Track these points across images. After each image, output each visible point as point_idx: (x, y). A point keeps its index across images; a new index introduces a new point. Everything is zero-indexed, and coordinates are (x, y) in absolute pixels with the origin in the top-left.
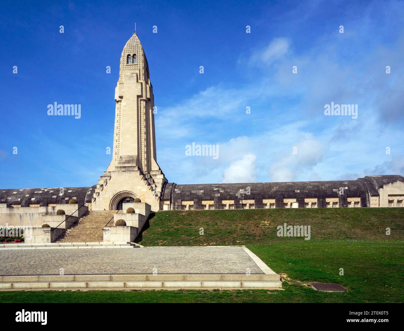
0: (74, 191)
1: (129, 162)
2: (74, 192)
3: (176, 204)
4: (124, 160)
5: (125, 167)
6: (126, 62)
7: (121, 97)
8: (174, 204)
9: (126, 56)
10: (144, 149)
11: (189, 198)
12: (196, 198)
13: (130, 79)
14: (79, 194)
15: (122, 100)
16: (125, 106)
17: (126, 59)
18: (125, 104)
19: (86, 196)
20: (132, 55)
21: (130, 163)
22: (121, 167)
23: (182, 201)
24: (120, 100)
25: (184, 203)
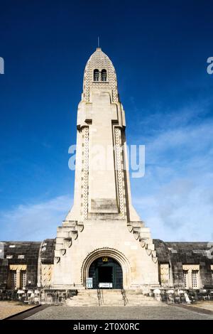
0: (19, 246)
1: (106, 207)
2: (19, 248)
3: (176, 268)
4: (99, 205)
5: (103, 214)
6: (93, 78)
7: (89, 121)
8: (173, 268)
9: (93, 70)
10: (122, 192)
11: (193, 260)
12: (202, 261)
13: (100, 99)
14: (27, 251)
15: (90, 126)
16: (95, 133)
17: (93, 75)
18: (95, 130)
19: (40, 254)
20: (100, 70)
21: (109, 208)
22: (97, 213)
23: (183, 264)
24: (86, 124)
25: (185, 267)
